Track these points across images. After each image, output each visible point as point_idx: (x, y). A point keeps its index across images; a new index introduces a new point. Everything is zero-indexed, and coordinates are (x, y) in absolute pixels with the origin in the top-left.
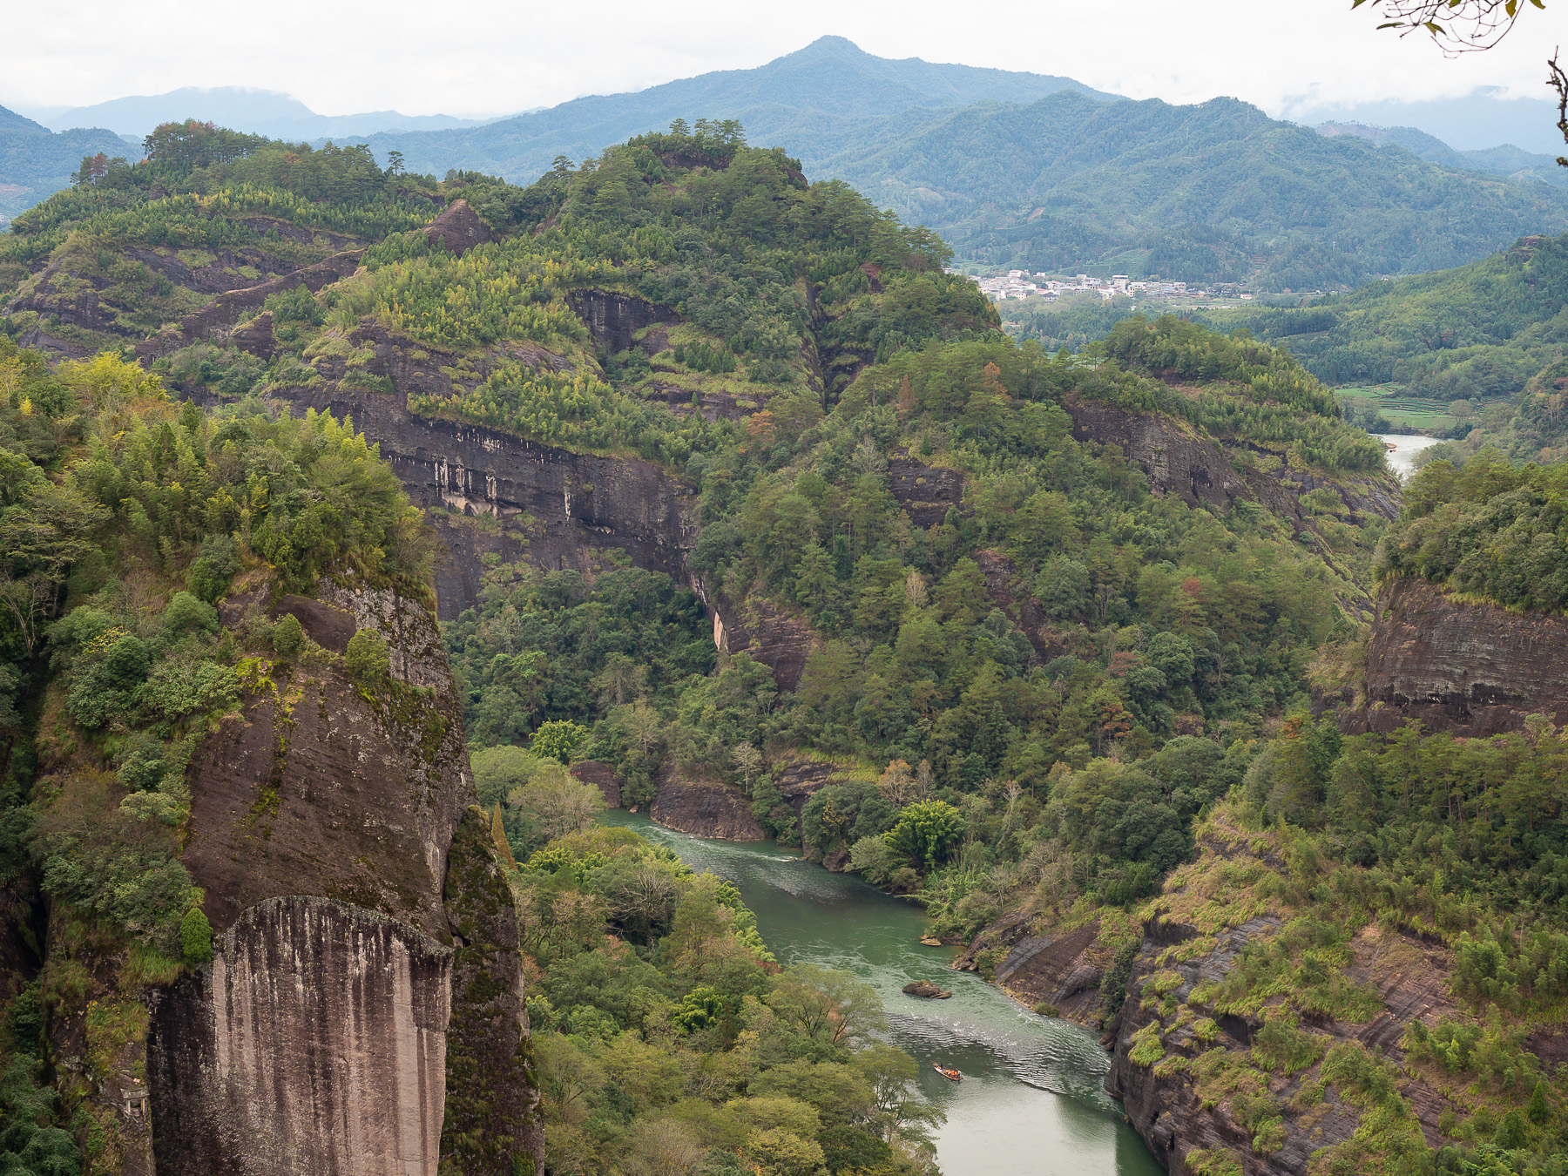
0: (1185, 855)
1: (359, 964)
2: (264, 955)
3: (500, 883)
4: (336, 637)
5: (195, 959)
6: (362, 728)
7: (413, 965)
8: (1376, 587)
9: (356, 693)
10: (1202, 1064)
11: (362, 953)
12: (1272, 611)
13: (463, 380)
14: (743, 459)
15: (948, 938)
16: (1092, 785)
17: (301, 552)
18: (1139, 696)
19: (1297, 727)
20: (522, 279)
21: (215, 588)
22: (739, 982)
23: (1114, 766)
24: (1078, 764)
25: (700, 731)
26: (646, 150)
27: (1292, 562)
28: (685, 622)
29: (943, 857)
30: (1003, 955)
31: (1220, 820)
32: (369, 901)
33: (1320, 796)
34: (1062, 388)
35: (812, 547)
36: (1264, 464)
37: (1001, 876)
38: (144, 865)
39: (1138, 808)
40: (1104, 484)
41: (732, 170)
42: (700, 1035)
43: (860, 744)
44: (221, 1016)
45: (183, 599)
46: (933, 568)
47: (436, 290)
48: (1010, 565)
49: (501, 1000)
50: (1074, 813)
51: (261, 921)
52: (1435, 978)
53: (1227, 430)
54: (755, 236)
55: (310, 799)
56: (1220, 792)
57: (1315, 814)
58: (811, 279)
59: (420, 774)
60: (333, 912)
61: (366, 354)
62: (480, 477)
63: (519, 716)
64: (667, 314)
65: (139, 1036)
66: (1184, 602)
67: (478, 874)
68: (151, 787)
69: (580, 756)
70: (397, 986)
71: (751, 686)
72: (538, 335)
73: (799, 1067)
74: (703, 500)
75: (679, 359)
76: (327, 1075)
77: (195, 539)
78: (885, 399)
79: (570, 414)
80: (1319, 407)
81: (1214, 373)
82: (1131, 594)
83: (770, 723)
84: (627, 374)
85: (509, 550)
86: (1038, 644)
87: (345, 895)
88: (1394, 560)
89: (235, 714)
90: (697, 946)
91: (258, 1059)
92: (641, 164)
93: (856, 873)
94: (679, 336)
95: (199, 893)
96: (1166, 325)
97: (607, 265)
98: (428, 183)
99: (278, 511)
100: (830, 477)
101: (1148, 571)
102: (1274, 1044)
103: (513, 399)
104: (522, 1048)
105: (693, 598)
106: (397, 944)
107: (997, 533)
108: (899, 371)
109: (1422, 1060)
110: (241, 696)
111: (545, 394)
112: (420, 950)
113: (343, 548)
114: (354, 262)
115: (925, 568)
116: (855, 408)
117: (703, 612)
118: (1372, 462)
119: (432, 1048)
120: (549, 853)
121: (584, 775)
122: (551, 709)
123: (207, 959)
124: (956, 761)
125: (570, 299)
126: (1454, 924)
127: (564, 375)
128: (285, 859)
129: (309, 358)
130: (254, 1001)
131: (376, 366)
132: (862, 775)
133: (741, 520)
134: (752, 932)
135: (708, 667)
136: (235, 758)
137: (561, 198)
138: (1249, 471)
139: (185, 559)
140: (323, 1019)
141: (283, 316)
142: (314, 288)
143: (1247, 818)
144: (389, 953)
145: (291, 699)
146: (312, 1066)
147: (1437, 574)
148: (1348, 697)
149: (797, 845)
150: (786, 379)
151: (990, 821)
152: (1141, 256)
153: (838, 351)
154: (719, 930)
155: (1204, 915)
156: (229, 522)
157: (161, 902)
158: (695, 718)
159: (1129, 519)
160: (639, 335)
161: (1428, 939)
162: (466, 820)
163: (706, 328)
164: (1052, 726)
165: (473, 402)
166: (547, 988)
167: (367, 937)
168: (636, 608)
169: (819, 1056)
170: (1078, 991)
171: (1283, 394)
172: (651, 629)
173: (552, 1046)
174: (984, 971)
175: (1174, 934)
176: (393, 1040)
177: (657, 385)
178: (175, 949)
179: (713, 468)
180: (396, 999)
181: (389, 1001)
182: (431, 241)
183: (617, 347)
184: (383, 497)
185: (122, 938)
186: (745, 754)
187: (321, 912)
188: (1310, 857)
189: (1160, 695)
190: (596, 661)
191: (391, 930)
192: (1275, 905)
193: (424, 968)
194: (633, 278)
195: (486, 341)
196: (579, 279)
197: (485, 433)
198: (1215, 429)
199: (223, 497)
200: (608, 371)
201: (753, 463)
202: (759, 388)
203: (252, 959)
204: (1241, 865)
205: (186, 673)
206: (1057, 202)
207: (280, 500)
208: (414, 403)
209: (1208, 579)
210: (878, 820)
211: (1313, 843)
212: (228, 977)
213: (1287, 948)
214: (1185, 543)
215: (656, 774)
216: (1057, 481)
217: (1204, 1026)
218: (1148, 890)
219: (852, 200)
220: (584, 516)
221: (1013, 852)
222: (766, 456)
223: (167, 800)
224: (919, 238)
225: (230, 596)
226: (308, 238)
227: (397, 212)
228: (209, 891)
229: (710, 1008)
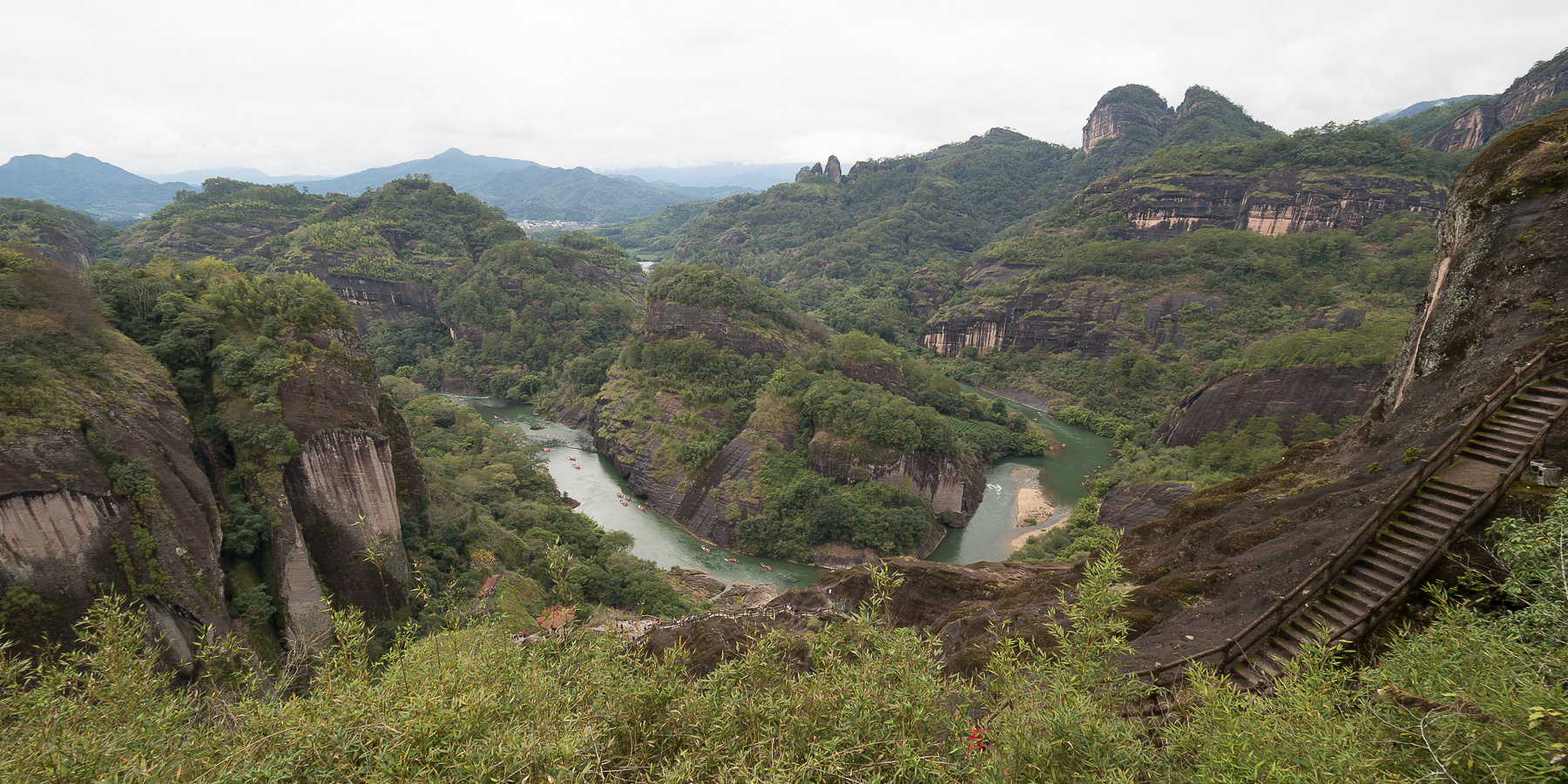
0: (605, 380)
1: (356, 446)
3: (398, 415)
4: (324, 345)
5: (295, 454)
6: (340, 373)
7: (375, 444)
8: (646, 302)
9: (336, 362)
10: (619, 434)
11: (356, 443)
12: (618, 312)
13: (347, 262)
14: (451, 281)
15: (541, 412)
16: (576, 365)
17: (304, 319)
18: (585, 339)
19: (631, 342)
20: (362, 228)
21: (273, 332)
22: (480, 434)
23: (581, 359)
24: (571, 360)
25: (452, 364)
26: (398, 184)
27: (623, 298)
28: (440, 332)
29: (535, 390)
30: (558, 415)
31: (613, 369)
32: (356, 427)
33: (640, 360)
34: (548, 253)
35: (478, 305)
36: (609, 272)
37: (554, 393)
38: (268, 427)
39: (590, 369)
40: (565, 280)
41: (429, 190)
42: (470, 451)
43: (504, 362)
45: (261, 338)
46: (518, 308)
47: (331, 232)
48: (541, 305)
49: (406, 450)
50: (572, 373)
51: (317, 438)
52: (677, 403)
53: (598, 262)
54: (441, 211)
55: (326, 398)
56: (612, 362)
57: (640, 365)
58: (463, 224)
59: (364, 386)
60: (343, 432)
61: (309, 255)
62: (360, 292)
63: (390, 366)
64: (416, 237)
65: (279, 481)
66: (594, 312)
67: (391, 414)
68: (264, 402)
69: (413, 376)
70: (371, 451)
71: (466, 349)
72: (372, 245)
73: (504, 454)
74: (440, 294)
75: (423, 251)
77: (261, 318)
78: (494, 259)
79: (389, 270)
80: (622, 255)
81: (591, 247)
82: (578, 311)
83: (474, 359)
84: (406, 256)
85: (375, 315)
86: (553, 328)
87: (346, 426)
88: (651, 295)
89: (291, 374)
90: (464, 425)
91: (326, 481)
92: (398, 189)
93: (510, 398)
94: (421, 244)
95: (292, 433)
96: (575, 233)
97: (392, 221)
98: (320, 197)
99: (292, 306)
100: (480, 284)
101: (581, 304)
102: (638, 426)
103: (367, 267)
104: (417, 463)
105: (442, 324)
107: (536, 297)
108: (496, 251)
109: (677, 424)
110: (292, 368)
111: (378, 264)
112: (377, 439)
113: (320, 316)
114: (297, 225)
115: (515, 309)
116: (484, 264)
117: (446, 328)
118: (639, 269)
119: (387, 468)
120: (410, 405)
121: (416, 381)
122: (401, 363)
123: (300, 453)
124: (534, 363)
125: (381, 233)
126: (680, 388)
127: (383, 258)
128: (322, 418)
129: (287, 258)
130: (320, 463)
131: (313, 258)
132: (507, 370)
133: (453, 299)
134: (481, 419)
135: (451, 344)
136: (295, 388)
137: (371, 201)
138: (606, 274)
139: (259, 325)
141: (274, 244)
142: (284, 234)
143: (621, 368)
144: (366, 442)
145: (312, 367)
146: (346, 480)
147: (663, 297)
148: (643, 333)
149: (489, 393)
150: (460, 255)
151: (547, 379)
152: (563, 215)
153: (476, 246)
154: (471, 420)
155: (614, 395)
156: (274, 311)
157: (277, 438)
158: (450, 360)
159: (574, 290)
160: (408, 244)
161: (674, 393)
162: (383, 398)
163: (430, 240)
164: (561, 350)
165: (353, 268)
166: (418, 445)
167: (357, 438)
168: (423, 329)
169: (509, 450)
170: (581, 421)
171: (612, 251)
172: (430, 335)
173: (424, 461)
174: (553, 420)
175: (606, 402)
177: (418, 259)
178: (287, 452)
179: (441, 284)
180: (371, 455)
181: (369, 456)
182: (325, 216)
183: (400, 248)
184: (331, 299)
185: (265, 452)
186: (468, 369)
187: (339, 432)
188: (640, 376)
189: (591, 338)
190: (413, 346)
191: (365, 435)
192: (632, 390)
193: (380, 445)
194: (402, 226)
195: (353, 248)
196: (383, 227)
197: (359, 279)
198: (594, 262)
199: (269, 303)
200: (399, 256)
201: (454, 281)
202: (451, 258)
203: (316, 451)
204: (621, 381)
205: (268, 363)
206: (536, 199)
207: (292, 302)
208: (331, 270)
209: (599, 305)
210: (514, 383)
211: (640, 372)
213: (637, 401)
214: (591, 295)
215: (440, 378)
216: (552, 280)
217: (618, 424)
218: (597, 391)
219: (472, 198)
220: (400, 302)
221: (556, 386)
222: (458, 279)
223: (272, 405)
224: (496, 209)
225: (280, 336)
226: (278, 217)
227: (309, 207)
228: (295, 432)
229: (472, 442)
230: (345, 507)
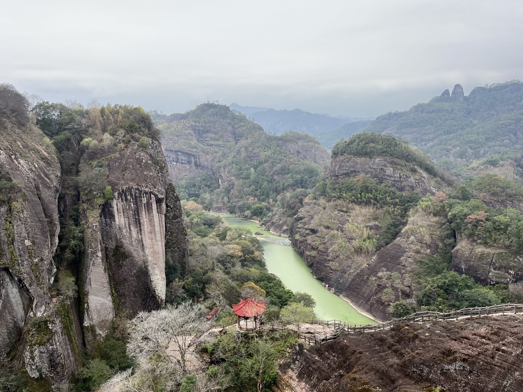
1: (144, 201)
2: (124, 198)
4: (137, 140)
5: (109, 199)
9: (142, 150)
11: (145, 198)
33: (324, 192)
44: (116, 212)
51: (123, 191)
60: (138, 189)
65: (98, 215)
70: (153, 205)
76: (140, 224)
87: (140, 186)
91: (125, 220)
102: (320, 233)
106: (152, 196)
112: (157, 197)
119: (162, 218)
123: (112, 199)
128: (128, 180)
130: (123, 208)
140: (138, 212)
145: (129, 152)
148: (328, 178)
155: (306, 215)
157: (101, 189)
167: (146, 195)
178: (104, 197)
180: (153, 208)
181: (152, 208)
185: (94, 196)
187: (136, 189)
191: (151, 193)
193: (159, 201)
203: (122, 199)
204: (311, 206)
212: (117, 203)
213: (321, 217)
217: (307, 232)
228: (112, 186)
230: (133, 240)
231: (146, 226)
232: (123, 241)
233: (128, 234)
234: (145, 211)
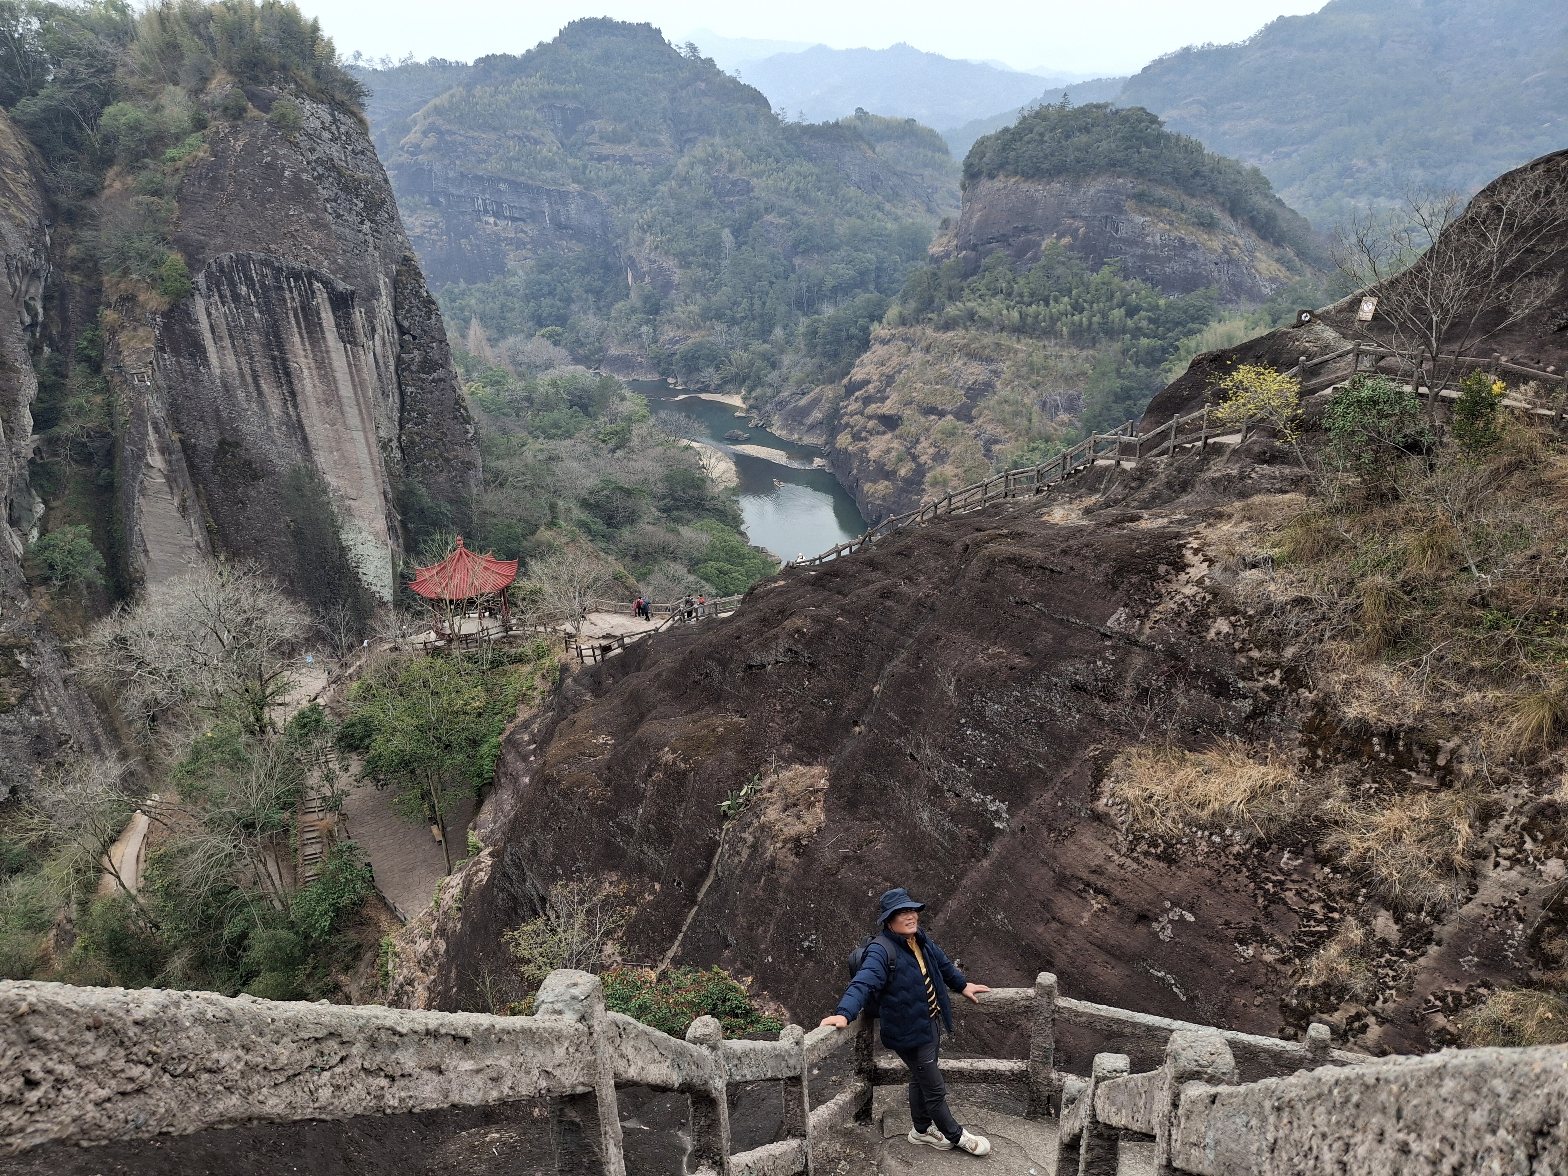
1: (292, 299)
2: (228, 293)
5: (179, 295)
7: (330, 299)
11: (296, 294)
44: (208, 335)
51: (221, 270)
60: (271, 265)
65: (151, 346)
70: (323, 315)
76: (288, 374)
91: (239, 363)
106: (317, 285)
112: (333, 289)
119: (355, 357)
123: (188, 295)
130: (228, 324)
140: (277, 336)
144: (313, 292)
146: (276, 368)
167: (296, 280)
176: (328, 352)
178: (165, 287)
180: (325, 324)
181: (320, 325)
187: (263, 265)
191: (312, 278)
193: (339, 303)
203: (221, 296)
212: (207, 310)
230: (273, 423)
231: (307, 382)
232: (243, 427)
233: (254, 405)
234: (300, 334)
